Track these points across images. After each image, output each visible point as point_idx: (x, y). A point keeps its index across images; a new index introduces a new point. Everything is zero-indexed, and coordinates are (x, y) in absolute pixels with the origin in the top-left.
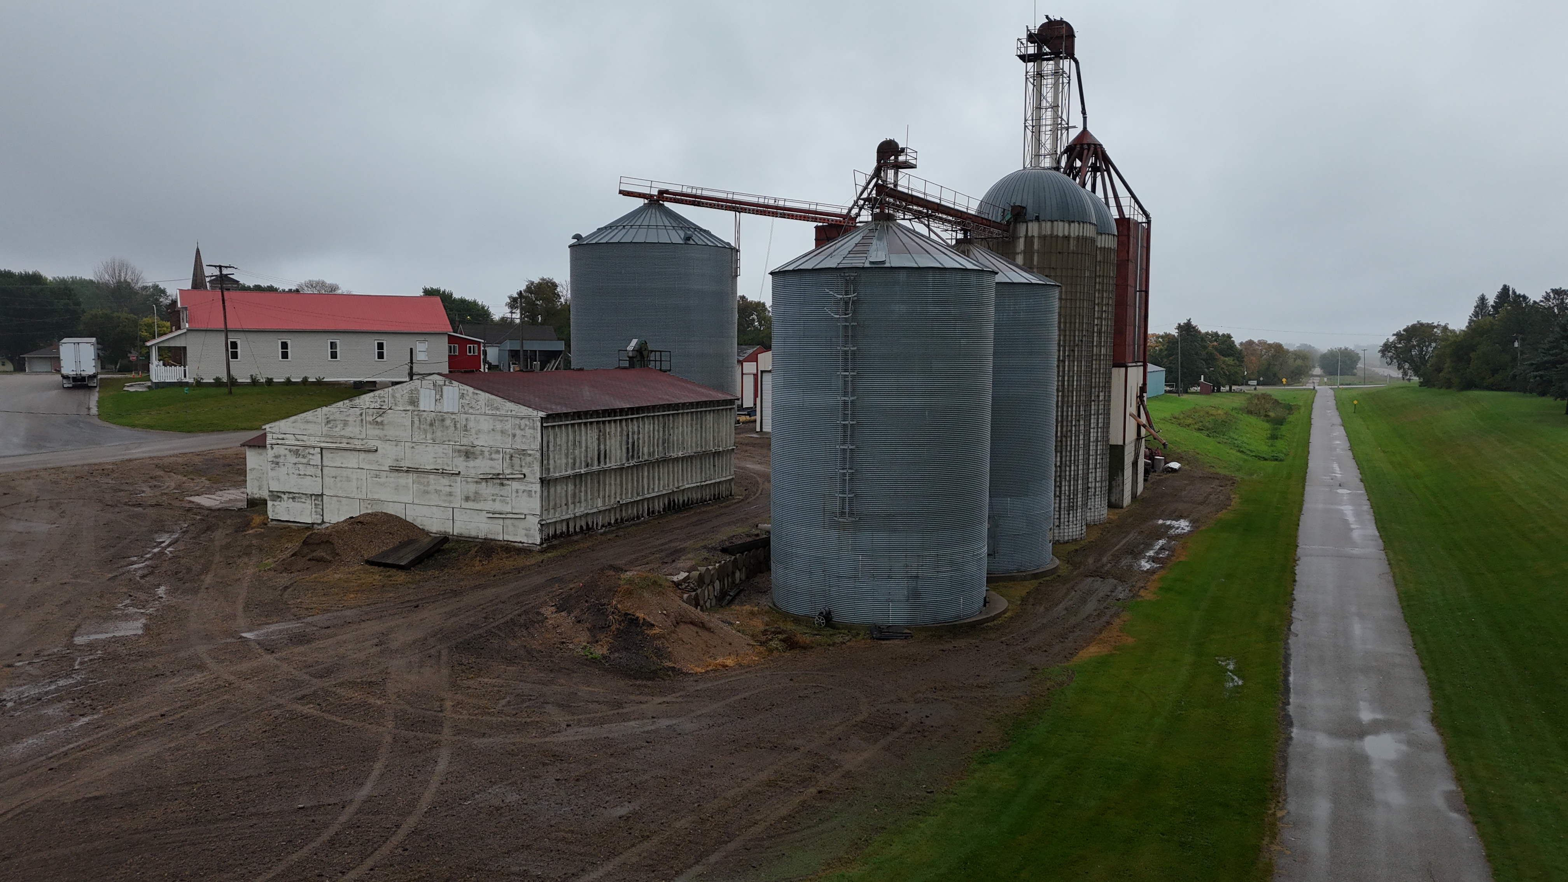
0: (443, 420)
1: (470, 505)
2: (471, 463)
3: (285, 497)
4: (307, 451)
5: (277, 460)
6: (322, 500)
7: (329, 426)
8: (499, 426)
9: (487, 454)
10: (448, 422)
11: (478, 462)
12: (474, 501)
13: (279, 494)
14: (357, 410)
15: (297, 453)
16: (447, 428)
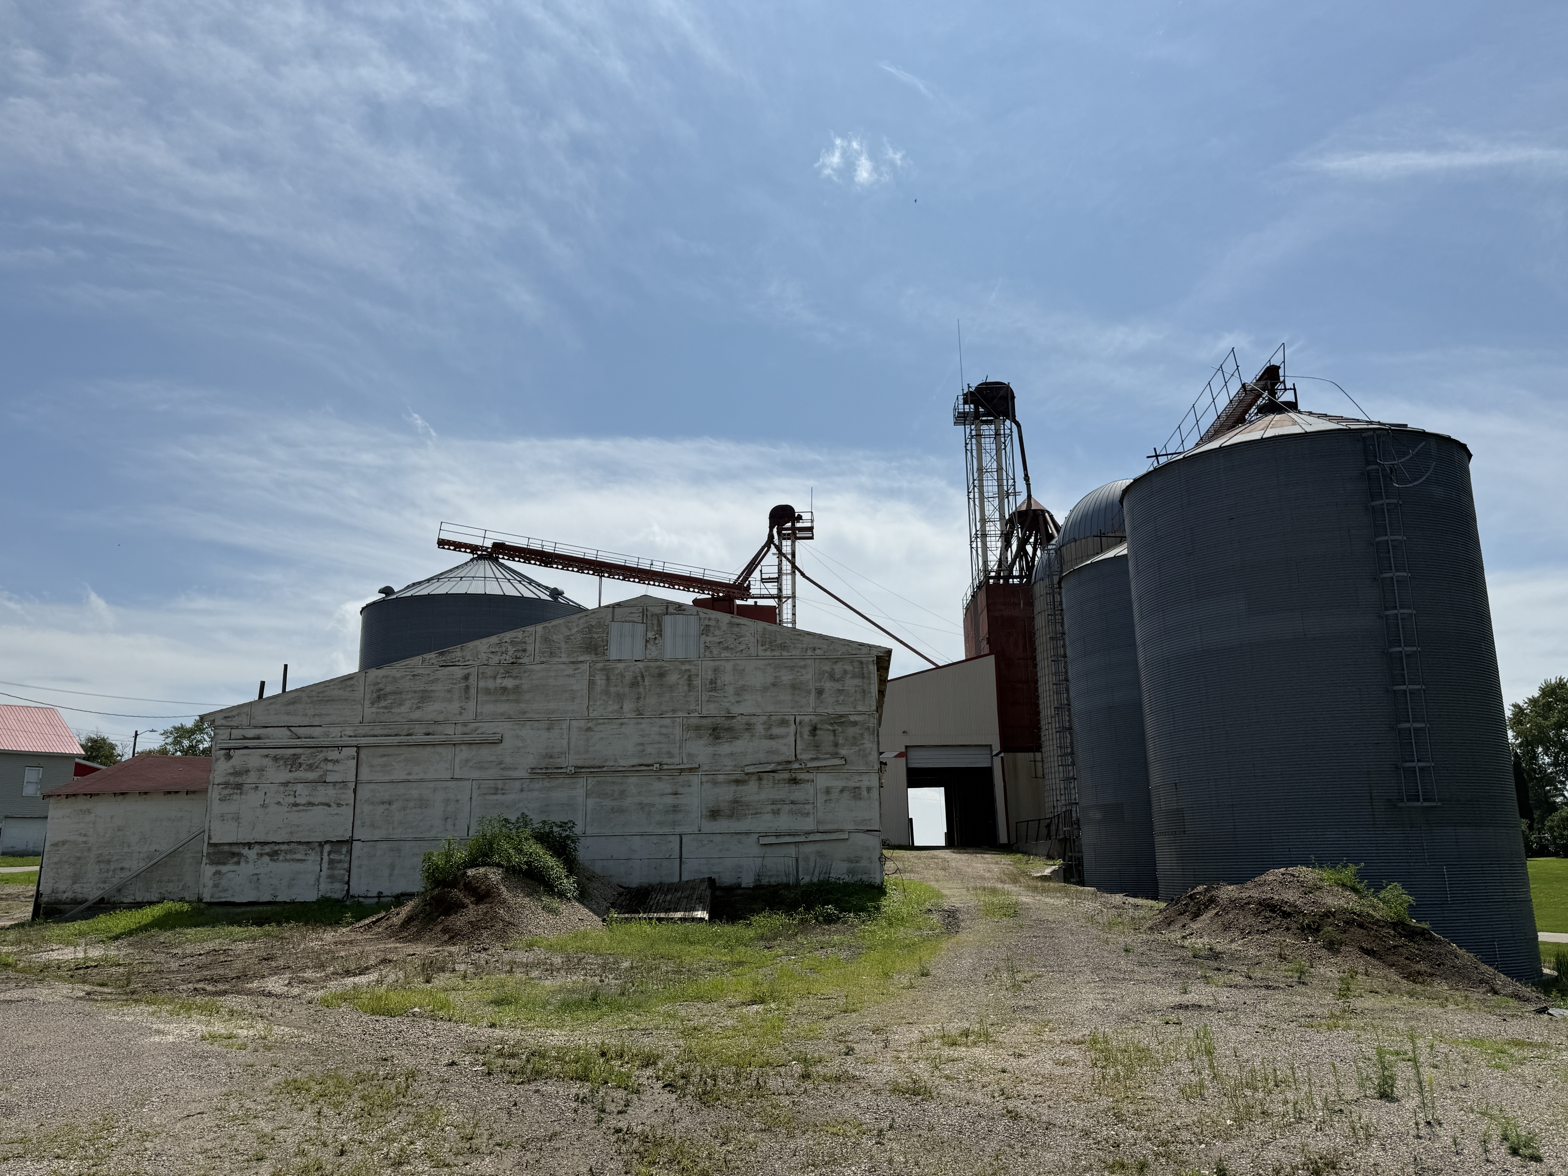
0: (662, 675)
1: (723, 825)
2: (725, 748)
3: (252, 854)
4: (321, 756)
5: (239, 780)
6: (350, 852)
7: (383, 704)
8: (786, 677)
9: (760, 729)
10: (673, 678)
11: (740, 745)
12: (731, 816)
13: (235, 849)
14: (458, 672)
15: (293, 763)
16: (672, 688)
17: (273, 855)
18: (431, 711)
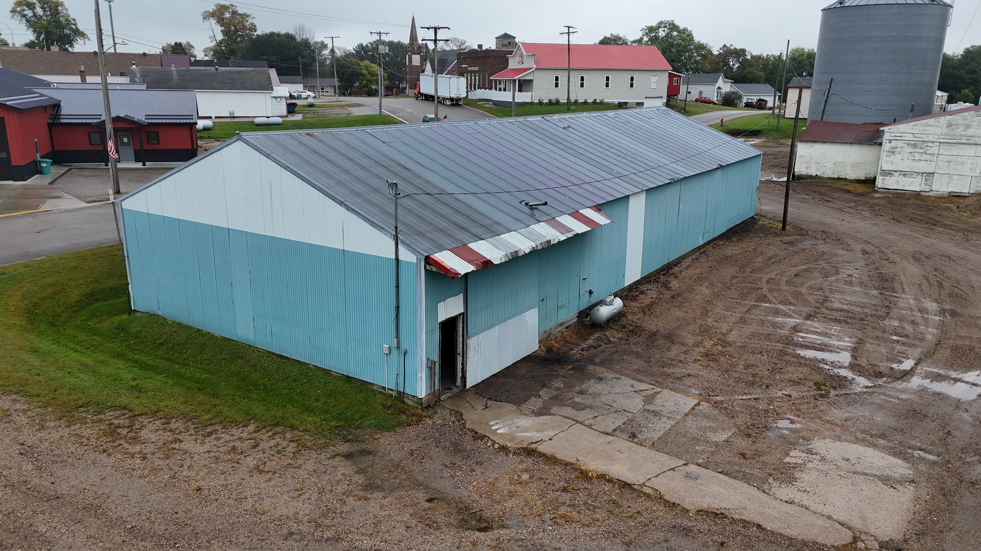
3: (897, 174)
4: (925, 145)
5: (894, 150)
6: (933, 177)
7: (951, 128)
13: (890, 172)
15: (915, 146)
17: (905, 175)
18: (969, 132)
